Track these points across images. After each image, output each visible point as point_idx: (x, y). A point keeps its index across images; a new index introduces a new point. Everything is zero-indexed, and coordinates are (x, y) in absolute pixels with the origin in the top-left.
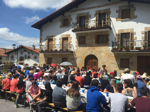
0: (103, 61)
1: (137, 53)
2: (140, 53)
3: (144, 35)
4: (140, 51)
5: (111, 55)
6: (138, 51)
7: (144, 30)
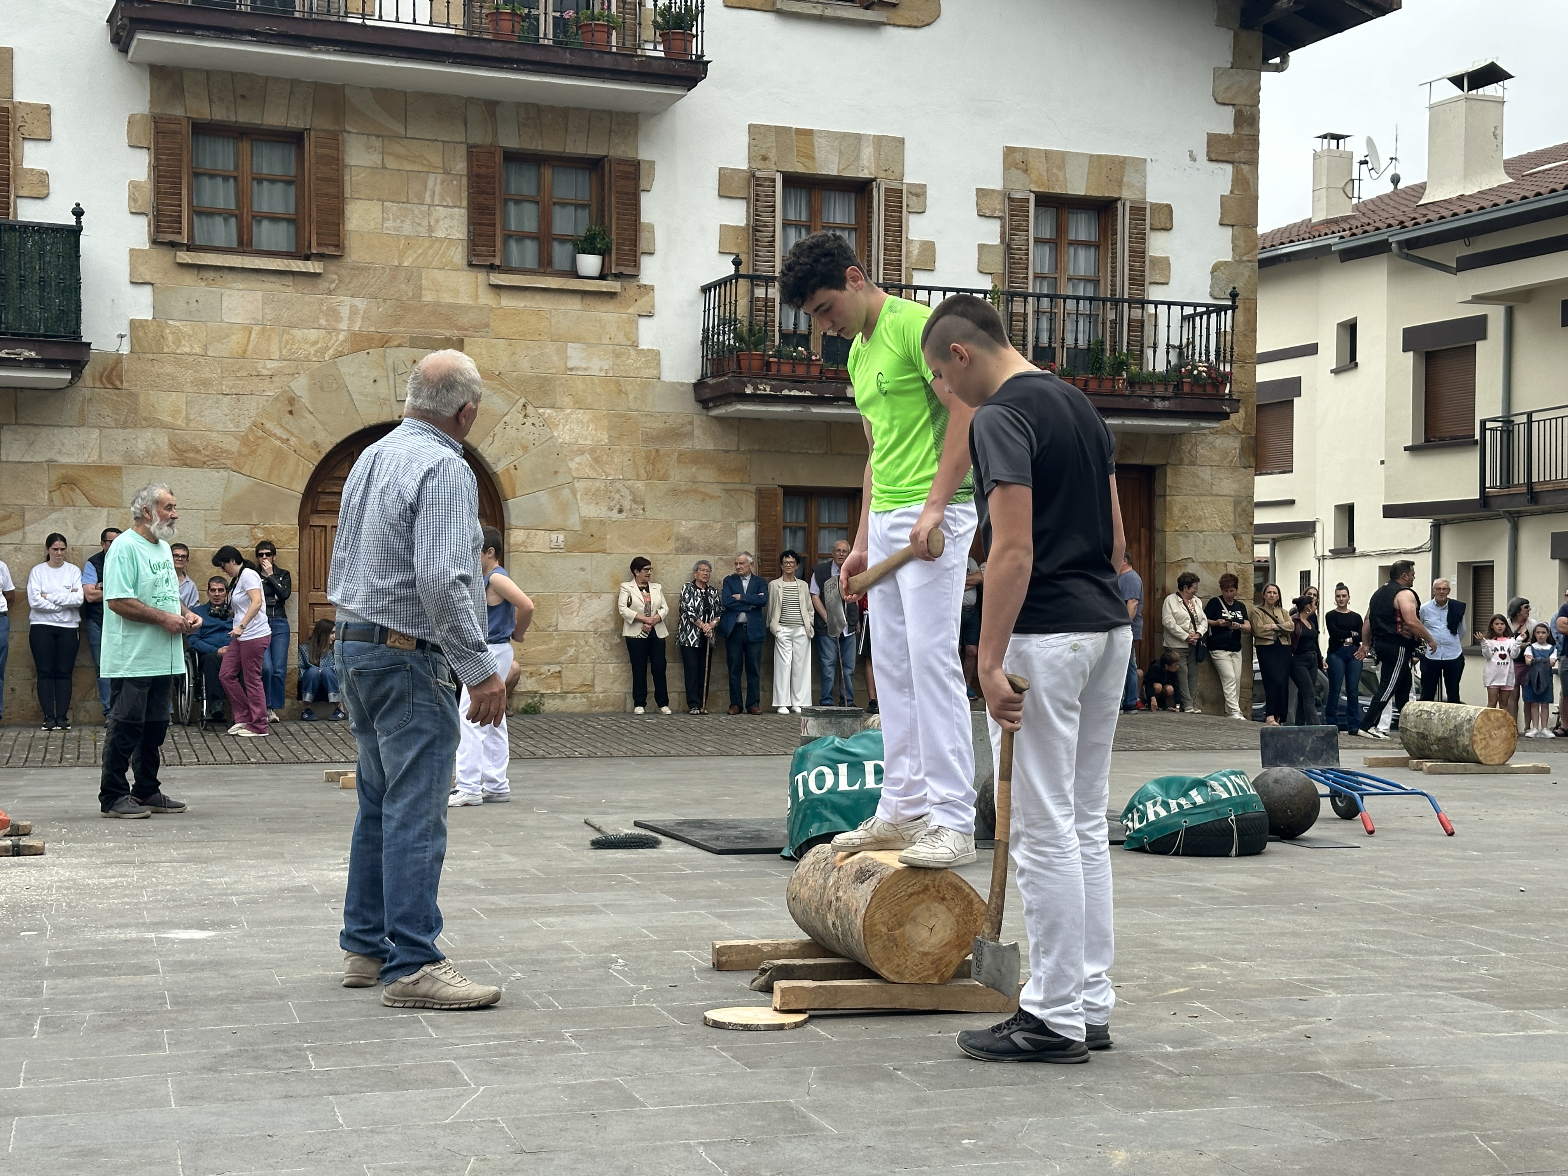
0: (574, 522)
3: (994, 233)
5: (674, 434)
7: (997, 184)
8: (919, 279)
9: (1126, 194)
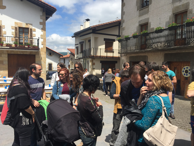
1: (7, 51)
2: (11, 51)
3: (14, 31)
4: (10, 48)
6: (9, 48)
7: (14, 25)
8: (4, 35)
9: (30, 27)
